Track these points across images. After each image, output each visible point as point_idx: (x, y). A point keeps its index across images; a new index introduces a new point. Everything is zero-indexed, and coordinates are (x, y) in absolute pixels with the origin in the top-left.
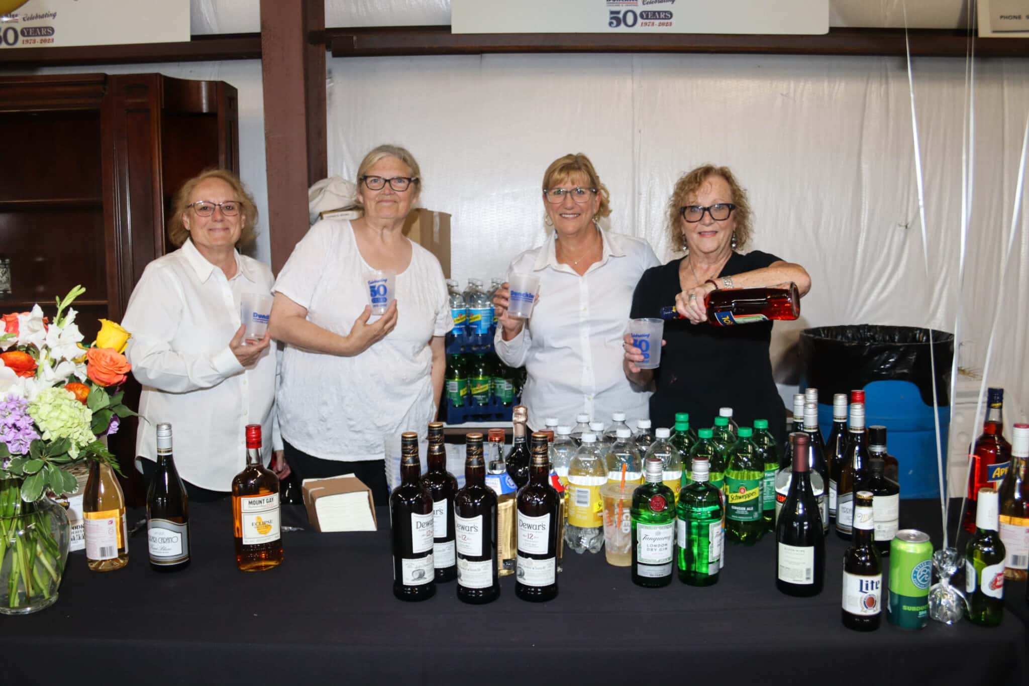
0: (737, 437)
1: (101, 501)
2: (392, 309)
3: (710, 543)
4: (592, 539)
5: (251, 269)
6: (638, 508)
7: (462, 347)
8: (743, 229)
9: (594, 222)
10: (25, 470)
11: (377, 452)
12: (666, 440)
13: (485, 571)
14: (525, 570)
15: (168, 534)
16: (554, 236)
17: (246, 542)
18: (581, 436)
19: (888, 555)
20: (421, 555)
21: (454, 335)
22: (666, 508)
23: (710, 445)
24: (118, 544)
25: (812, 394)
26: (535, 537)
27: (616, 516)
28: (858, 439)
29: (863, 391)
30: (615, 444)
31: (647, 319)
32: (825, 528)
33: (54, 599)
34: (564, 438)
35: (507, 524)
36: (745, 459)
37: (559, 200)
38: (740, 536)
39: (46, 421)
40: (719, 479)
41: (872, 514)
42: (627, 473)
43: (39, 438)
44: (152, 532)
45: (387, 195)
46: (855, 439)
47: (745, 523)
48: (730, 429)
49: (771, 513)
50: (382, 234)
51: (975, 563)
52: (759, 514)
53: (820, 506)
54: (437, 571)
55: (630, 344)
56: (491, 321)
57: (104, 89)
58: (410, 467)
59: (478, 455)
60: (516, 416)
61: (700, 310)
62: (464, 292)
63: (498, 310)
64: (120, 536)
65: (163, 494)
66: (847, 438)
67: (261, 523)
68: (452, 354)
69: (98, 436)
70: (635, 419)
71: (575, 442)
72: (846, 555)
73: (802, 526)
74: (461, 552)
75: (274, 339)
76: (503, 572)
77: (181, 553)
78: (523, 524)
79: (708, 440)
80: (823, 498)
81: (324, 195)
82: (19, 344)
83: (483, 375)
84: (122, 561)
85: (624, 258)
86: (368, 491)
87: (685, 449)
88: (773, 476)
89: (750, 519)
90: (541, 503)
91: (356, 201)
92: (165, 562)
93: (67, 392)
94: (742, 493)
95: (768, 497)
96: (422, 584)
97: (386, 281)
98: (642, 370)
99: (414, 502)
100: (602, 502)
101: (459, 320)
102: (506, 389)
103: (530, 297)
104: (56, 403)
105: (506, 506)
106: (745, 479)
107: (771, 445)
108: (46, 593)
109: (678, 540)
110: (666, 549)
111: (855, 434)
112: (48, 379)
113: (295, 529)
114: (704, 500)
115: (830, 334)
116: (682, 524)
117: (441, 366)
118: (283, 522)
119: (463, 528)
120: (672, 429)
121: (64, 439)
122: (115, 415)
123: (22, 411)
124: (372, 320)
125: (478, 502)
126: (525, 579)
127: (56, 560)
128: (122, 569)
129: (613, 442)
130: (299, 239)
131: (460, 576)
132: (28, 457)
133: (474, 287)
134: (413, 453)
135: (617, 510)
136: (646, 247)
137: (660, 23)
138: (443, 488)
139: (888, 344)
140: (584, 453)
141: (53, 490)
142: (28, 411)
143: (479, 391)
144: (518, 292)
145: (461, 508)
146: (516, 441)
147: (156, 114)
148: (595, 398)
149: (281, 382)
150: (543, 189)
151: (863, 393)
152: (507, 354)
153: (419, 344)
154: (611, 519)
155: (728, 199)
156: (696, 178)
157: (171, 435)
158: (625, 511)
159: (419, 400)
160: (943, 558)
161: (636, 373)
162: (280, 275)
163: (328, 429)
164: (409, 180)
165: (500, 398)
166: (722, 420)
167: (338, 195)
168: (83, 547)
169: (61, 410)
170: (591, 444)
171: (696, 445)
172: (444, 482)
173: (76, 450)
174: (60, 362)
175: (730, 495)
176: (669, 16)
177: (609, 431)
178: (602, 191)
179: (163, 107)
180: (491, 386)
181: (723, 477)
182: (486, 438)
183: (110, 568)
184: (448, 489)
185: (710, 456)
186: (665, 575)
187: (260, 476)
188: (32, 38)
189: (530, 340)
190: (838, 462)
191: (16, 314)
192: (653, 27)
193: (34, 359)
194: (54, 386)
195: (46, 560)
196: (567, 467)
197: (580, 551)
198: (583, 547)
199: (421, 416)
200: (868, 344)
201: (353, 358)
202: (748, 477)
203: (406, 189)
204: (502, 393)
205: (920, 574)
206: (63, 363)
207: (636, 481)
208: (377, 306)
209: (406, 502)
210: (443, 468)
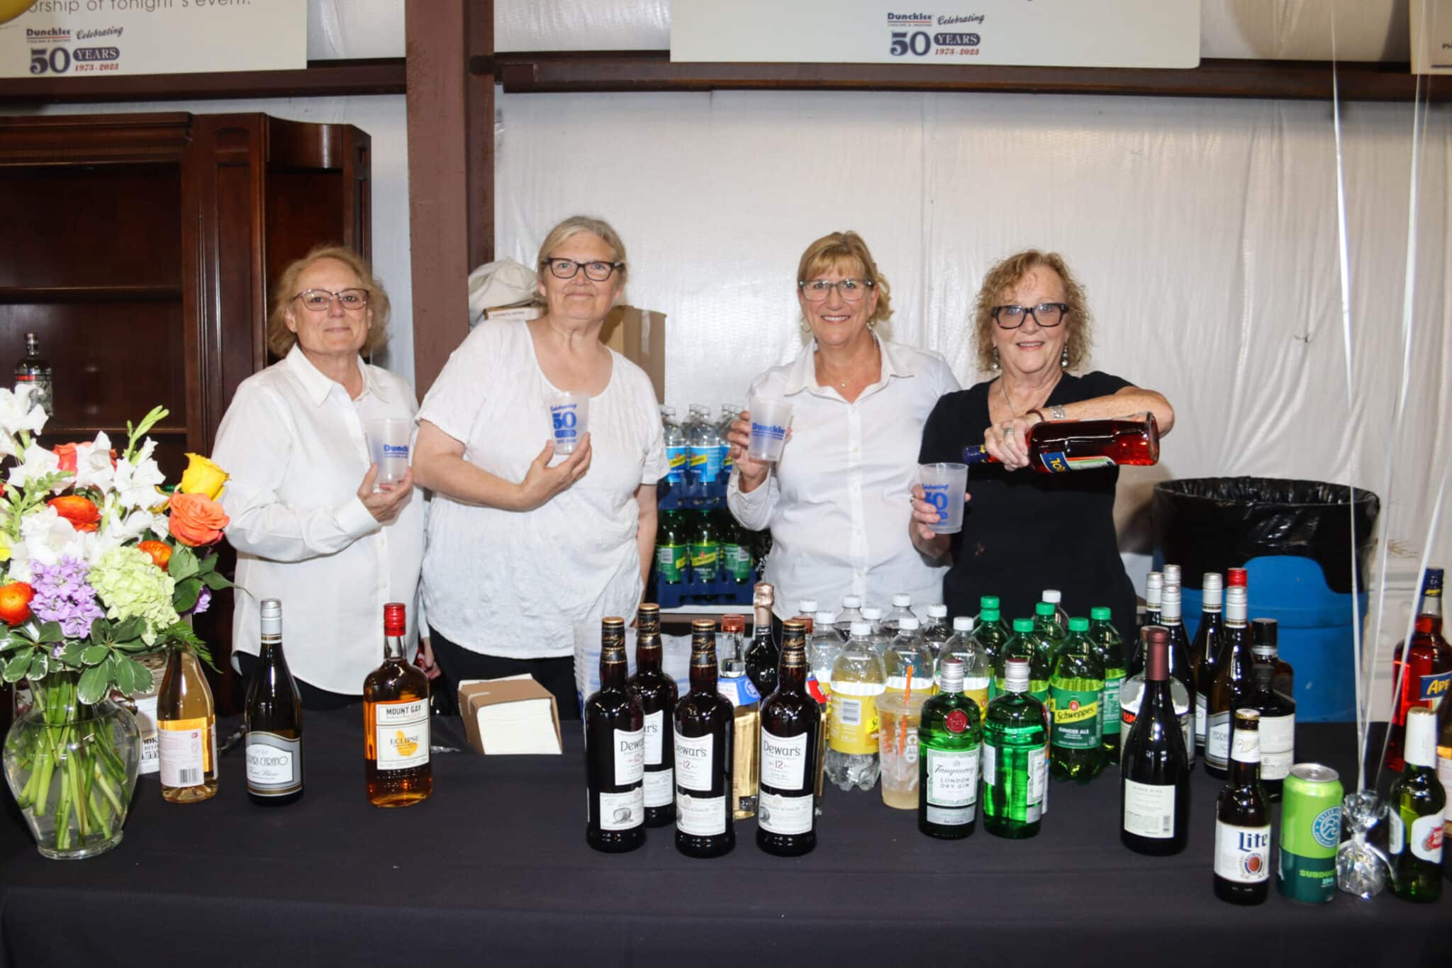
0: (1067, 631)
1: (182, 706)
2: (583, 446)
3: (1029, 778)
4: (862, 771)
5: (382, 384)
6: (930, 728)
7: (680, 499)
8: (1078, 341)
9: (870, 328)
10: (84, 659)
11: (560, 646)
12: (968, 633)
13: (715, 812)
14: (771, 811)
15: (274, 753)
16: (813, 346)
17: (381, 766)
18: (849, 627)
19: (1279, 800)
20: (626, 788)
21: (669, 483)
22: (968, 727)
23: (1030, 641)
24: (205, 765)
25: (1173, 573)
26: (785, 766)
27: (898, 739)
28: (1237, 637)
29: (1243, 569)
30: (896, 638)
31: (944, 464)
32: (1191, 760)
33: (117, 839)
34: (825, 629)
35: (745, 748)
36: (1078, 662)
37: (820, 296)
38: (1070, 769)
39: (112, 592)
40: (1042, 690)
41: (1258, 741)
42: (913, 679)
43: (103, 616)
44: (252, 750)
45: (581, 286)
46: (1233, 637)
47: (1076, 750)
48: (1056, 620)
49: (1115, 738)
50: (570, 341)
51: (1402, 812)
52: (1097, 739)
53: (1184, 728)
54: (647, 811)
55: (921, 499)
56: (720, 465)
57: (188, 134)
58: (613, 665)
59: (709, 650)
60: (758, 598)
61: (1020, 449)
62: (684, 424)
63: (735, 449)
64: (207, 755)
65: (268, 698)
66: (1223, 634)
67: (404, 740)
68: (665, 510)
69: (182, 614)
70: (924, 604)
71: (841, 634)
72: (1220, 798)
73: (1158, 756)
74: (681, 785)
75: (418, 486)
76: (740, 814)
77: (291, 779)
78: (769, 748)
79: (1027, 634)
80: (1187, 718)
81: (490, 285)
82: (77, 486)
83: (709, 540)
84: (209, 790)
85: (911, 378)
86: (551, 698)
87: (995, 648)
88: (1118, 687)
89: (1084, 746)
90: (795, 718)
91: (534, 294)
92: (269, 792)
93: (141, 552)
94: (1073, 710)
95: (1110, 717)
96: (628, 828)
97: (575, 406)
98: (937, 535)
99: (617, 715)
100: (877, 718)
101: (675, 462)
102: (740, 560)
103: (779, 433)
104: (126, 568)
105: (745, 721)
106: (1079, 690)
107: (1115, 643)
108: (107, 832)
109: (985, 773)
110: (967, 785)
111: (1233, 630)
112: (116, 535)
113: (448, 750)
114: (1021, 718)
115: (1195, 490)
116: (990, 751)
117: (650, 527)
118: (433, 741)
119: (685, 751)
120: (976, 617)
121: (136, 618)
122: (206, 586)
123: (80, 578)
124: (556, 461)
125: (707, 716)
126: (770, 825)
127: (122, 787)
128: (209, 800)
129: (894, 636)
130: (455, 346)
131: (680, 818)
132: (88, 642)
133: (698, 416)
134: (617, 646)
135: (898, 731)
136: (939, 362)
137: (962, 50)
138: (659, 695)
139: (1279, 504)
140: (854, 650)
141: (120, 687)
142: (89, 578)
143: (703, 563)
144: (764, 424)
145: (683, 724)
146: (757, 632)
147: (258, 169)
148: (868, 573)
149: (427, 546)
150: (799, 281)
151: (1244, 573)
152: (745, 511)
153: (621, 496)
154: (890, 742)
155: (1058, 297)
156: (1014, 267)
157: (280, 616)
158: (910, 732)
159: (620, 571)
160: (1357, 804)
161: (929, 540)
162: (427, 396)
163: (493, 613)
164: (612, 265)
165: (732, 573)
166: (1046, 607)
167: (509, 285)
168: (156, 769)
169: (134, 578)
170: (863, 637)
171: (1011, 640)
172: (658, 687)
173: (153, 633)
174: (132, 512)
175: (1057, 712)
176: (975, 40)
177: (887, 620)
178: (880, 284)
179: (268, 160)
180: (719, 555)
181: (1046, 688)
182: (718, 627)
183: (191, 798)
184: (664, 696)
185: (1029, 657)
186: (965, 822)
187: (403, 675)
188: (90, 63)
189: (778, 493)
190: (1209, 668)
191: (73, 445)
192: (952, 56)
193: (97, 506)
194: (123, 545)
195: (106, 785)
196: (828, 669)
197: (846, 787)
198: (850, 782)
199: (622, 595)
200: (1251, 504)
201: (528, 513)
202: (1083, 687)
203: (608, 277)
204: (734, 564)
205: (1324, 826)
206: (135, 514)
207: (926, 690)
208: (563, 441)
209: (606, 715)
210: (658, 666)
